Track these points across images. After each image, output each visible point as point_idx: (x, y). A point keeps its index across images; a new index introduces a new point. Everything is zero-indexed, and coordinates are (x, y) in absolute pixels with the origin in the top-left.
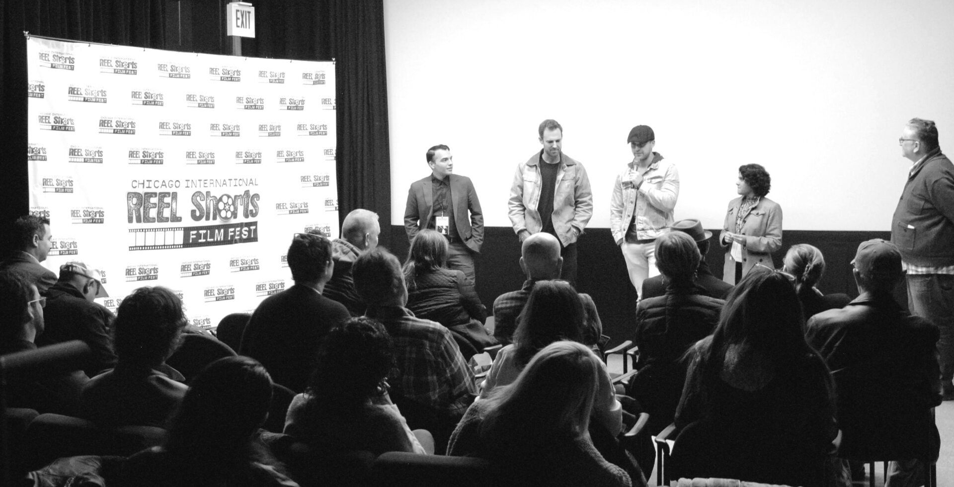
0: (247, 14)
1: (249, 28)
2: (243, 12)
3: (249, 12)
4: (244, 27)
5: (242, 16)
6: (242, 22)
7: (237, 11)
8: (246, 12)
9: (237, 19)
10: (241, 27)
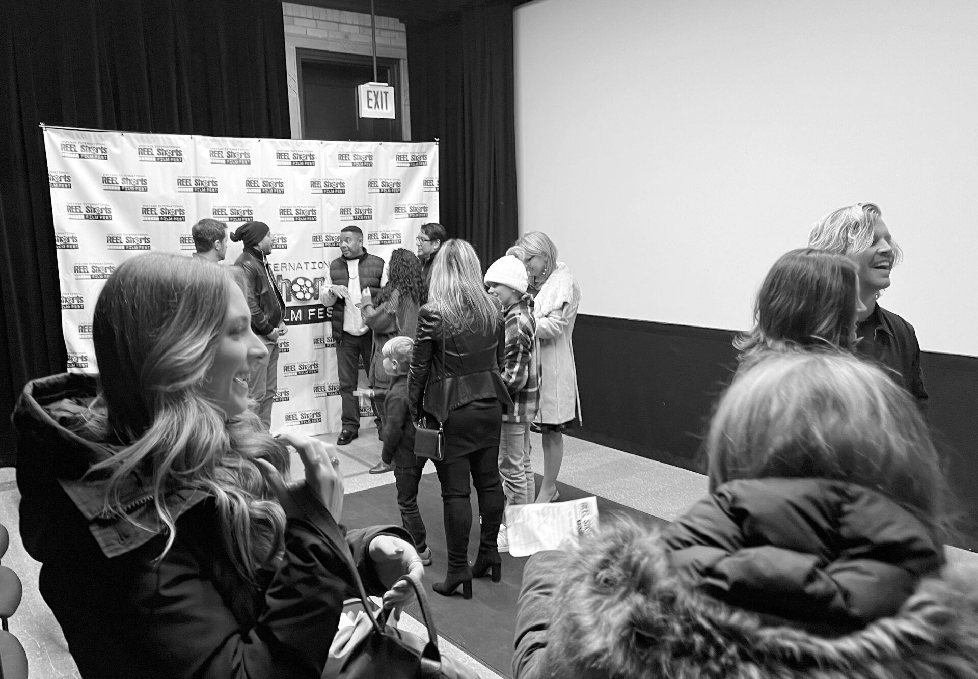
0: (384, 95)
1: (387, 108)
2: (378, 92)
3: (386, 93)
4: (379, 108)
5: (376, 97)
6: (377, 103)
7: (368, 92)
8: (381, 92)
9: (369, 99)
10: (375, 108)
